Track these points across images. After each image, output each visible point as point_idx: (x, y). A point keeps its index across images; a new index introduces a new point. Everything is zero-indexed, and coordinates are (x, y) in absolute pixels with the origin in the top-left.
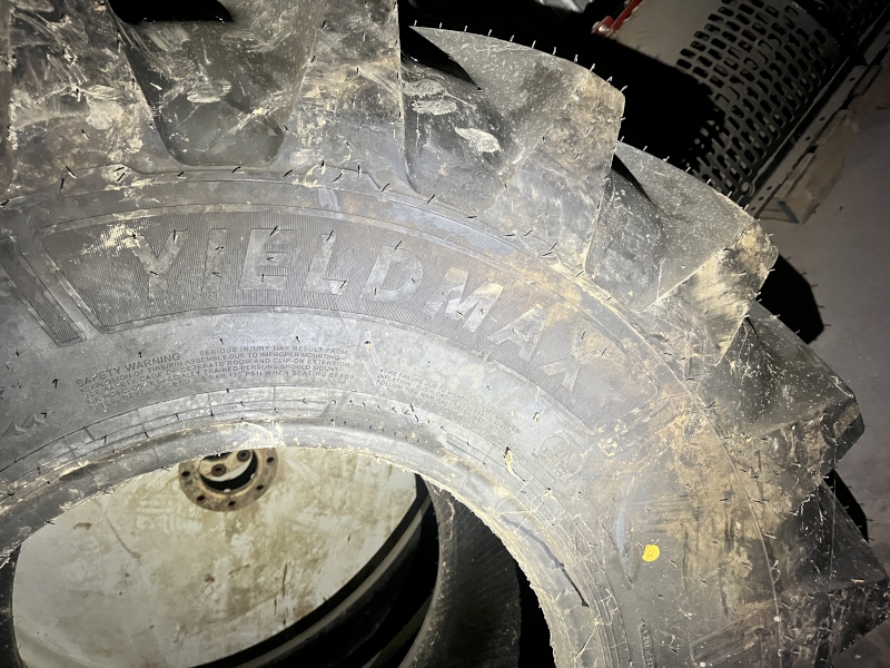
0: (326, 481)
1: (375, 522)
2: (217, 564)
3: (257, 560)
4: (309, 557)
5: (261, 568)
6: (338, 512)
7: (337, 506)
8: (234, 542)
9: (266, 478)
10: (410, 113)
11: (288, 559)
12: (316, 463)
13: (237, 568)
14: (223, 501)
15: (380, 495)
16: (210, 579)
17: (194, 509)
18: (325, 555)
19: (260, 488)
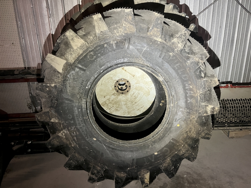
0: (130, 102)
1: (129, 114)
2: (107, 96)
3: (112, 101)
4: (117, 108)
5: (111, 103)
6: (127, 107)
7: (128, 106)
8: (112, 96)
9: (125, 93)
10: (200, 67)
11: (115, 106)
12: (132, 98)
13: (109, 99)
14: (117, 90)
15: (134, 111)
16: (105, 97)
17: (113, 86)
18: (119, 111)
19: (122, 93)
